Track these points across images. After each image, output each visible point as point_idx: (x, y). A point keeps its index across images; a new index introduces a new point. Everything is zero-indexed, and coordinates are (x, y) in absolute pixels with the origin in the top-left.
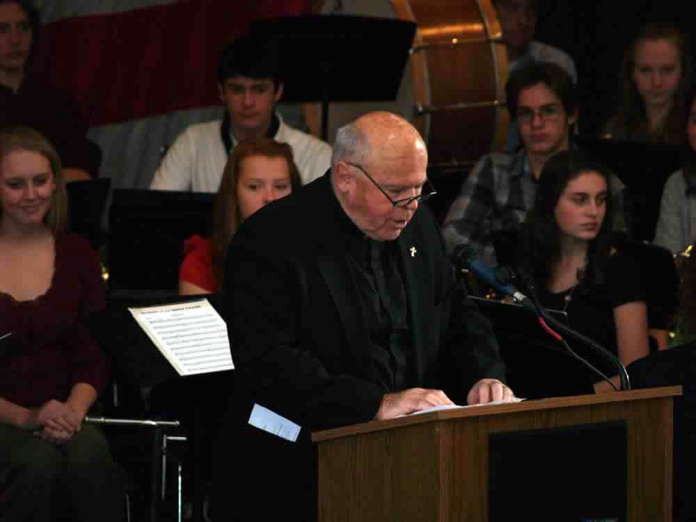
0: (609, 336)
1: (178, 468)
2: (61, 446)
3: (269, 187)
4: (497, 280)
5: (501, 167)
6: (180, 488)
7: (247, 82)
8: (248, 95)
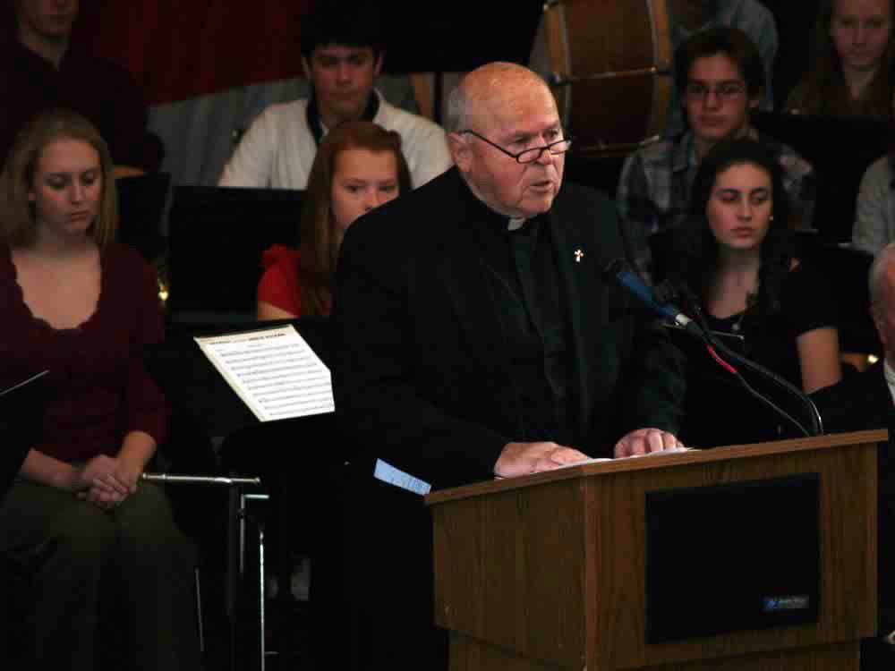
0: (792, 366)
1: (259, 536)
2: (112, 512)
3: (373, 190)
4: (654, 299)
5: (656, 164)
6: (262, 561)
7: (342, 52)
8: (344, 66)
